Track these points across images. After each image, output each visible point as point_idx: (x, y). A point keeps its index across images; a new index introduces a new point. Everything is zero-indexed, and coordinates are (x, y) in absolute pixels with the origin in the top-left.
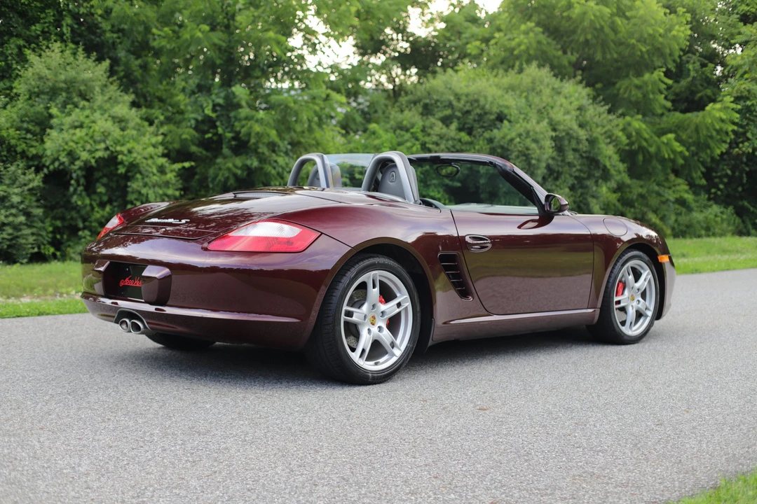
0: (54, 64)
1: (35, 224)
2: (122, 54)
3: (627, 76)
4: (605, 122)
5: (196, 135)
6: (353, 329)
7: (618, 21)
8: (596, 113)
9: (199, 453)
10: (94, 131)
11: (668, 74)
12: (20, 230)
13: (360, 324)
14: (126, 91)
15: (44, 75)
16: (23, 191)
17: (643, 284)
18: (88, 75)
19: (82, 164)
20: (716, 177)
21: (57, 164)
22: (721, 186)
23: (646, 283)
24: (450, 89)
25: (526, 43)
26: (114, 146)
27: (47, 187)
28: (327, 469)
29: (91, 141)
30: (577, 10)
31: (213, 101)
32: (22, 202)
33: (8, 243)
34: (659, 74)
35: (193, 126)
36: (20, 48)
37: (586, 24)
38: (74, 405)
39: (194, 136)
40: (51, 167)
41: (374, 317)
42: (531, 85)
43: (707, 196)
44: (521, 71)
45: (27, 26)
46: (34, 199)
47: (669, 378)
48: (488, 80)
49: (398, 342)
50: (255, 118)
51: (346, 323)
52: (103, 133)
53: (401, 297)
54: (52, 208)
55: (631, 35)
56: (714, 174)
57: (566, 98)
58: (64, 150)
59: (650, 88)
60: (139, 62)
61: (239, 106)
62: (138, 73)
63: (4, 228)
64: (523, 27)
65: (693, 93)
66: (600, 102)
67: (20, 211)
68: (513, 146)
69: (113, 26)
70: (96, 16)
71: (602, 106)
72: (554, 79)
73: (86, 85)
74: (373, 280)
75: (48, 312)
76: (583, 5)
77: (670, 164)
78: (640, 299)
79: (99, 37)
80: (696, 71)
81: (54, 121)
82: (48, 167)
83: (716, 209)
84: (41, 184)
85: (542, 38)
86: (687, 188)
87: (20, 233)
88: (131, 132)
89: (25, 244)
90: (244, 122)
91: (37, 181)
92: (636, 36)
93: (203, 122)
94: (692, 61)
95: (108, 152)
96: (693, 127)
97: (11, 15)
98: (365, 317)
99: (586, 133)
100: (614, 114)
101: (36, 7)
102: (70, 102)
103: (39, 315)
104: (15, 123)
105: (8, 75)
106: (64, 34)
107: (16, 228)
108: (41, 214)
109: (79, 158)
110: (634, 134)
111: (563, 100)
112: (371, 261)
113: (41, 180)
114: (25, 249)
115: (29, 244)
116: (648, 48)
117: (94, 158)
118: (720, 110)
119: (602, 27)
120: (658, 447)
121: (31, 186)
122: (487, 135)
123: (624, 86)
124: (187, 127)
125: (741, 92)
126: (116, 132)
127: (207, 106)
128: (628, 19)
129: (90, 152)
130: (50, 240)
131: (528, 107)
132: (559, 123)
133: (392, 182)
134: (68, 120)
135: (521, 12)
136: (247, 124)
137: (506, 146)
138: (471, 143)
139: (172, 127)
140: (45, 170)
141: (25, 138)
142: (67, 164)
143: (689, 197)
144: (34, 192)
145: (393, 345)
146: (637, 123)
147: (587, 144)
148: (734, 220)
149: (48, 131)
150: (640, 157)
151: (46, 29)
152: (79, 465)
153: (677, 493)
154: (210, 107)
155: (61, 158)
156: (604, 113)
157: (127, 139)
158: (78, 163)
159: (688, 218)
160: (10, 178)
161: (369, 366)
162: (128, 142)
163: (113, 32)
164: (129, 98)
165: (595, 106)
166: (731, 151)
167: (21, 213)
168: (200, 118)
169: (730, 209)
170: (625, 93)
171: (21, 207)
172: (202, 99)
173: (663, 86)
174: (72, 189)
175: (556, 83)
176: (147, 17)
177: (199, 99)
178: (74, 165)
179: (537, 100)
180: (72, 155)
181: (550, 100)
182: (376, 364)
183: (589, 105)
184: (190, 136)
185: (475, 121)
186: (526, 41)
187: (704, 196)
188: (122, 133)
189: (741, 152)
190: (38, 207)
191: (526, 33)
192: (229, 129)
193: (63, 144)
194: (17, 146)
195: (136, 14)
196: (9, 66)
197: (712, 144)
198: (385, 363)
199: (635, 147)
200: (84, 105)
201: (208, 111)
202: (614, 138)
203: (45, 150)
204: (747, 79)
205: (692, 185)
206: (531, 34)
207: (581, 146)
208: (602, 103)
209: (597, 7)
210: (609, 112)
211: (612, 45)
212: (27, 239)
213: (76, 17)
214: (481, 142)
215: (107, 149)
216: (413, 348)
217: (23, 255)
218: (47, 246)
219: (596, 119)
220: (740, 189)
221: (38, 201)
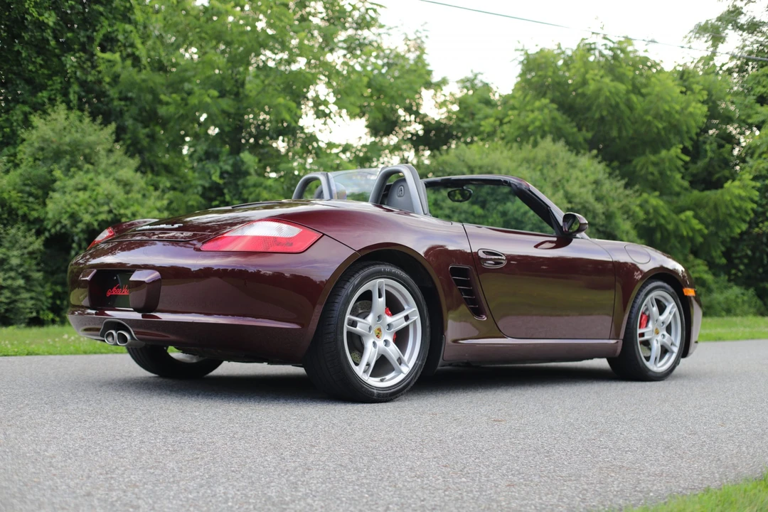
0: (59, 126)
1: (34, 289)
2: (129, 122)
3: (644, 153)
4: (622, 196)
5: (203, 201)
6: (357, 342)
7: (634, 98)
8: (614, 187)
9: (182, 445)
10: (98, 194)
11: (685, 151)
12: (19, 294)
13: (365, 335)
14: (132, 156)
15: (47, 137)
16: (23, 254)
17: (668, 317)
18: (92, 138)
19: (84, 227)
20: (736, 258)
21: (58, 227)
22: (742, 267)
23: (671, 316)
24: (463, 161)
25: (540, 120)
26: (118, 209)
27: (48, 251)
28: (324, 459)
29: (94, 204)
30: (592, 86)
31: (221, 168)
32: (21, 265)
33: (6, 307)
34: (676, 150)
35: (200, 193)
36: (26, 115)
37: (601, 100)
38: (50, 411)
39: (201, 202)
40: (53, 231)
41: (379, 330)
42: (545, 158)
43: (727, 277)
44: (535, 144)
45: (34, 93)
46: (34, 262)
47: (700, 403)
48: (502, 152)
49: (406, 358)
50: (264, 185)
51: (350, 334)
52: (107, 195)
53: (408, 309)
54: (53, 273)
55: (647, 112)
56: (734, 255)
57: (581, 171)
58: (66, 212)
59: (667, 164)
60: (147, 130)
61: (247, 173)
62: (145, 142)
63: (3, 291)
64: (537, 104)
65: (711, 174)
66: (616, 176)
67: (20, 274)
68: (527, 219)
69: (120, 93)
70: (104, 84)
71: (619, 181)
72: (569, 153)
73: (91, 148)
74: (379, 290)
75: (37, 352)
76: (598, 81)
77: (689, 245)
78: (665, 333)
79: (107, 104)
80: (713, 151)
81: (58, 184)
82: (49, 231)
83: (736, 290)
84: (42, 248)
85: (557, 114)
86: (706, 268)
87: (18, 297)
88: (135, 195)
89: (23, 308)
90: (252, 189)
91: (38, 244)
92: (652, 112)
93: (210, 189)
94: (709, 142)
95: (112, 215)
96: (711, 204)
97: (18, 82)
98: (370, 328)
99: (602, 206)
100: (631, 189)
101: (43, 74)
102: (74, 165)
103: (27, 355)
104: (17, 187)
105: (12, 142)
106: (71, 101)
107: (15, 291)
108: (41, 278)
109: (81, 221)
110: (651, 211)
111: (579, 174)
112: (377, 268)
113: (41, 243)
114: (23, 313)
115: (27, 308)
116: (665, 124)
117: (96, 220)
118: (739, 187)
119: (617, 104)
120: (693, 449)
121: (30, 249)
122: (500, 208)
123: (641, 164)
124: (194, 193)
125: (760, 171)
126: (120, 195)
127: (214, 173)
128: (643, 95)
129: (93, 214)
130: (49, 306)
131: (543, 181)
132: (574, 196)
133: (400, 196)
134: (71, 183)
135: (536, 89)
136: (255, 191)
137: (519, 218)
138: (484, 217)
139: (178, 194)
140: (47, 234)
141: (27, 202)
142: (69, 226)
143: (708, 277)
144: (35, 256)
145: (400, 361)
146: (654, 200)
147: (603, 217)
148: (756, 302)
149: (51, 194)
150: (658, 235)
151: (53, 97)
152: (46, 451)
153: (718, 482)
154: (218, 173)
155: (63, 221)
156: (619, 188)
157: (131, 203)
158: (80, 226)
159: (708, 299)
160: (10, 242)
161: (374, 382)
162: (133, 205)
163: (120, 99)
164: (135, 162)
165: (611, 180)
166: (751, 230)
167: (20, 276)
168: (207, 185)
169: (751, 291)
170: (641, 170)
171: (21, 270)
172: (209, 165)
173: (680, 163)
174: (73, 253)
175: (572, 157)
176: (154, 83)
177: (207, 166)
178: (76, 228)
179: (552, 174)
180: (74, 218)
181: (565, 174)
182: (382, 381)
183: (606, 179)
184: (197, 202)
185: (488, 194)
186: (540, 117)
187: (724, 278)
188: (126, 196)
189: (761, 232)
190: (39, 271)
191: (541, 109)
192: (237, 197)
193: (65, 206)
194: (18, 209)
195: (144, 81)
196: (14, 133)
197: (732, 222)
198: (391, 380)
199: (653, 224)
200: (88, 169)
201: (216, 178)
202: (631, 213)
203: (47, 213)
204: (765, 159)
205: (712, 266)
206: (546, 111)
207: (597, 220)
208: (619, 178)
209: (612, 84)
210: (626, 186)
211: (628, 122)
212: (25, 303)
213: (83, 84)
214: (495, 216)
215: (110, 211)
216: (421, 365)
217: (20, 319)
218: (47, 312)
219: (612, 194)
220: (761, 270)
221: (38, 264)
